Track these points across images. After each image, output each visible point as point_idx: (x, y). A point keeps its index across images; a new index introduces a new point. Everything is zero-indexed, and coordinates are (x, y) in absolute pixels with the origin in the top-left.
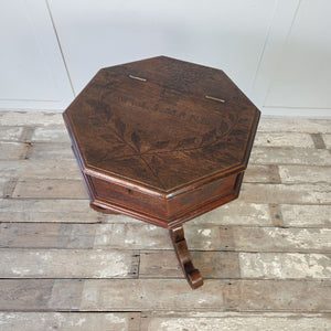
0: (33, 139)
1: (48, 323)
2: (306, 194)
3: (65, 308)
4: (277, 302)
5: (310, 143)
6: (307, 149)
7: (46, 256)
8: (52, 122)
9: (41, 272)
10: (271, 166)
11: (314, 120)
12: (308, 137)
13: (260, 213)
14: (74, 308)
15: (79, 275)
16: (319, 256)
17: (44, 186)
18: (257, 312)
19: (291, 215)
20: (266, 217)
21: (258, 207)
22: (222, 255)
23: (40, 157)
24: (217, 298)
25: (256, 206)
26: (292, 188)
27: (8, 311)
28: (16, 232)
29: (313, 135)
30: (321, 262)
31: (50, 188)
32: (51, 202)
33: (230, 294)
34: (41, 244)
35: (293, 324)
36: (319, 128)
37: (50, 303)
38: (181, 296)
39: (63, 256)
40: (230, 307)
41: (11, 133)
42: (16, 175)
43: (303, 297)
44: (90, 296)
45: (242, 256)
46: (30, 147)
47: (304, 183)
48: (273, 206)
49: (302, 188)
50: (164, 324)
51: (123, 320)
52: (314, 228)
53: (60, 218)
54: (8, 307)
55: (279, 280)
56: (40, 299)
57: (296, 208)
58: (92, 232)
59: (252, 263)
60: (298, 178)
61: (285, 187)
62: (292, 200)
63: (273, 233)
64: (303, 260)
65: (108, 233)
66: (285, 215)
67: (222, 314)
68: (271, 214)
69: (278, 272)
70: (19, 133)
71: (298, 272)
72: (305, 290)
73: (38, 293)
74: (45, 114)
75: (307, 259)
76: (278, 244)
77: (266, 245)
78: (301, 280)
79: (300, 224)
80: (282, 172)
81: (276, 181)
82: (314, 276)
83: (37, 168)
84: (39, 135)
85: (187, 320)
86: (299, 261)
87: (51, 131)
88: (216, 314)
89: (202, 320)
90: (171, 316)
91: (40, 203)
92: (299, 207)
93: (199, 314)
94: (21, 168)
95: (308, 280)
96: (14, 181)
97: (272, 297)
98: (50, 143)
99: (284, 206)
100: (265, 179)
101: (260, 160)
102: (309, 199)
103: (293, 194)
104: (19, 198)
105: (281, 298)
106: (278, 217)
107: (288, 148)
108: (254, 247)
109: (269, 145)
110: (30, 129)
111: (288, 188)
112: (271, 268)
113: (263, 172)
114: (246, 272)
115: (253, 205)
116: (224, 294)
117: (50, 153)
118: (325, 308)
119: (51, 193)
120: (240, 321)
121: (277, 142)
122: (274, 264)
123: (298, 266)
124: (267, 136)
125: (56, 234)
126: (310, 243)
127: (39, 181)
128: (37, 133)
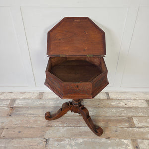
0: (15, 105)
6: (145, 108)
8: (24, 97)
10: (128, 117)
11: (145, 93)
12: (144, 102)
13: (127, 145)
17: (17, 131)
19: (144, 145)
20: (131, 147)
21: (125, 141)
23: (16, 115)
26: (141, 130)
29: (146, 101)
31: (20, 132)
32: (19, 140)
41: (5, 103)
42: (4, 125)
46: (13, 110)
47: (147, 127)
48: (133, 141)
49: (146, 129)
60: (143, 124)
61: (138, 129)
66: (141, 146)
68: (133, 145)
70: (8, 103)
74: (21, 93)
80: (135, 121)
81: (132, 126)
83: (15, 121)
87: (23, 101)
91: (14, 140)
92: (147, 141)
94: (7, 121)
96: (3, 128)
99: (139, 140)
100: (127, 124)
101: (123, 114)
103: (142, 133)
104: (4, 138)
106: (137, 147)
107: (136, 108)
109: (125, 106)
110: (14, 101)
113: (125, 121)
115: (123, 140)
117: (21, 112)
121: (130, 104)
124: (124, 101)
127: (15, 128)
128: (17, 102)
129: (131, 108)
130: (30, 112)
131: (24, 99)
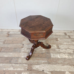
1: (11, 65)
2: (64, 43)
3: (15, 63)
4: (59, 62)
6: (63, 35)
7: (11, 53)
9: (10, 56)
10: (56, 38)
11: (64, 30)
14: (17, 63)
15: (18, 57)
16: (67, 54)
17: (11, 41)
18: (55, 64)
20: (56, 47)
21: (54, 45)
22: (47, 54)
24: (46, 61)
25: (53, 45)
27: (3, 63)
29: (64, 33)
30: (68, 55)
33: (49, 61)
35: (63, 67)
36: (66, 32)
37: (12, 62)
38: (39, 61)
39: (14, 53)
40: (49, 63)
41: (5, 33)
42: (6, 40)
43: (64, 62)
44: (20, 61)
45: (51, 54)
46: (9, 35)
48: (57, 45)
49: (63, 42)
50: (35, 66)
51: (27, 65)
52: (65, 49)
53: (14, 47)
55: (59, 58)
56: (10, 61)
57: (62, 46)
58: (20, 49)
59: (53, 55)
60: (62, 40)
61: (59, 42)
63: (57, 50)
64: (64, 55)
65: (24, 49)
66: (60, 47)
67: (47, 65)
69: (59, 57)
70: (7, 33)
71: (63, 57)
72: (65, 60)
73: (9, 60)
74: (12, 30)
75: (65, 54)
76: (59, 52)
77: (56, 52)
78: (64, 58)
80: (59, 39)
81: (57, 41)
82: (67, 58)
83: (10, 38)
85: (40, 65)
86: (63, 55)
90: (37, 65)
91: (10, 44)
92: (62, 45)
93: (42, 64)
94: (7, 38)
95: (65, 58)
97: (58, 61)
98: (13, 34)
99: (59, 45)
100: (55, 40)
101: (54, 37)
102: (64, 44)
103: (61, 43)
104: (6, 43)
105: (60, 62)
106: (58, 47)
107: (59, 35)
108: (53, 52)
109: (55, 35)
114: (52, 57)
116: (48, 61)
117: (12, 36)
118: (69, 64)
119: (12, 43)
120: (51, 66)
121: (57, 34)
122: (58, 55)
123: (63, 56)
124: (55, 33)
125: (13, 49)
126: (65, 52)
128: (10, 33)
129: (57, 35)
130: (16, 36)
131: (13, 32)
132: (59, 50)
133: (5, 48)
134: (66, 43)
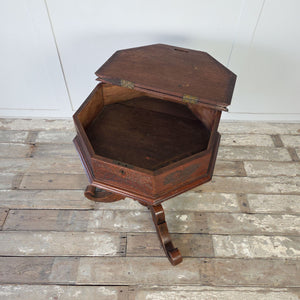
0: (37, 141)
2: (269, 185)
3: (64, 281)
4: (247, 279)
5: (270, 143)
6: (268, 148)
7: (47, 238)
8: (52, 127)
9: (43, 251)
10: (237, 162)
12: (269, 137)
13: (229, 201)
14: (72, 282)
15: (76, 254)
16: (282, 239)
17: (46, 179)
18: (230, 286)
19: (257, 203)
20: (235, 205)
21: (227, 196)
22: (198, 237)
23: (42, 155)
24: (194, 274)
26: (257, 180)
27: (15, 284)
28: (22, 217)
29: (272, 136)
30: (285, 243)
31: (51, 181)
32: (51, 192)
33: (206, 271)
34: (43, 228)
35: (263, 297)
37: (51, 277)
38: (163, 272)
39: (61, 237)
40: (206, 282)
41: (18, 136)
42: (22, 170)
43: (269, 274)
44: (84, 272)
45: (215, 238)
46: (34, 148)
47: (266, 176)
48: (240, 196)
49: (265, 180)
50: (149, 296)
51: (113, 293)
52: (277, 214)
53: (59, 205)
54: (15, 280)
55: (248, 259)
56: (43, 274)
57: (261, 197)
58: (86, 218)
59: (224, 244)
60: (261, 172)
61: (250, 180)
62: (257, 190)
63: (241, 218)
64: (269, 241)
65: (100, 218)
66: (251, 203)
67: (199, 289)
68: (239, 202)
69: (247, 252)
70: (25, 136)
71: (265, 253)
72: (271, 268)
73: (40, 269)
74: (47, 121)
75: (272, 240)
76: (246, 228)
77: (235, 229)
78: (267, 259)
79: (265, 211)
80: (247, 167)
81: (242, 174)
82: (279, 256)
83: (41, 164)
84: (41, 137)
85: (169, 293)
86: (265, 243)
87: (51, 135)
88: (194, 288)
89: (182, 293)
90: (155, 289)
91: (42, 193)
92: (263, 196)
93: (179, 288)
94: (26, 165)
95: (273, 259)
96: (21, 175)
97: (242, 273)
99: (250, 195)
100: (232, 172)
101: (228, 157)
102: (272, 189)
103: (257, 185)
104: (25, 189)
105: (251, 274)
106: (245, 205)
107: (251, 147)
108: (225, 230)
109: (234, 144)
110: (35, 133)
111: (253, 180)
112: (240, 248)
113: (231, 167)
114: (219, 251)
115: (223, 194)
116: (200, 271)
117: (50, 152)
118: (291, 284)
119: (52, 185)
120: (215, 294)
121: (242, 141)
122: (243, 245)
123: (264, 247)
124: (233, 137)
125: (56, 218)
126: (275, 227)
127: (42, 175)
128: (40, 136)
129: (243, 147)
131: (54, 130)
132: (250, 217)
133: (21, 214)
134: (280, 186)
